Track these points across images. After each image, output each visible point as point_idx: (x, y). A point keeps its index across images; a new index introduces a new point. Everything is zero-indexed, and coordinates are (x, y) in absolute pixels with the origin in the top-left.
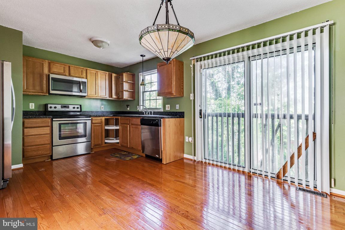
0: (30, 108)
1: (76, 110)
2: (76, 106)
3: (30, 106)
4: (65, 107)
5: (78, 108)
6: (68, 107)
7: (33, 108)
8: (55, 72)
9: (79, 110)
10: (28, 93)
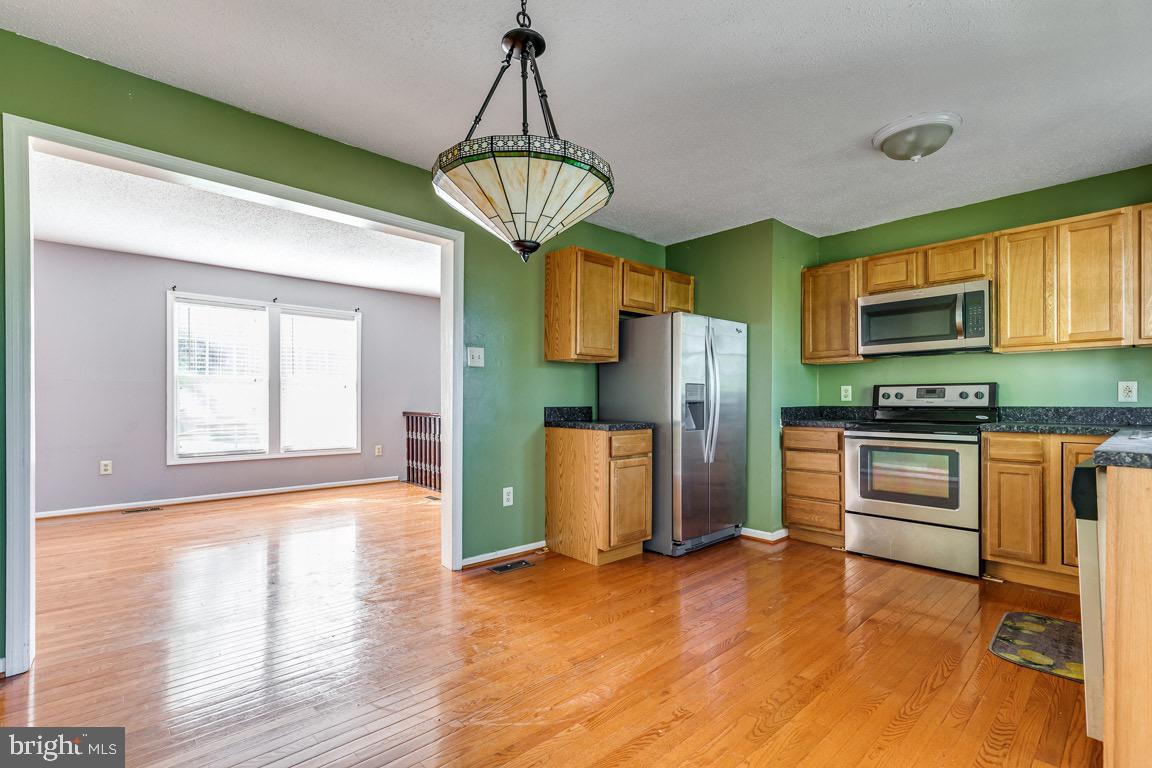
0: (843, 399)
1: (971, 402)
2: (971, 390)
3: (843, 394)
4: (931, 392)
5: (978, 395)
6: (942, 395)
7: (850, 399)
8: (878, 288)
9: (985, 402)
10: (835, 359)
